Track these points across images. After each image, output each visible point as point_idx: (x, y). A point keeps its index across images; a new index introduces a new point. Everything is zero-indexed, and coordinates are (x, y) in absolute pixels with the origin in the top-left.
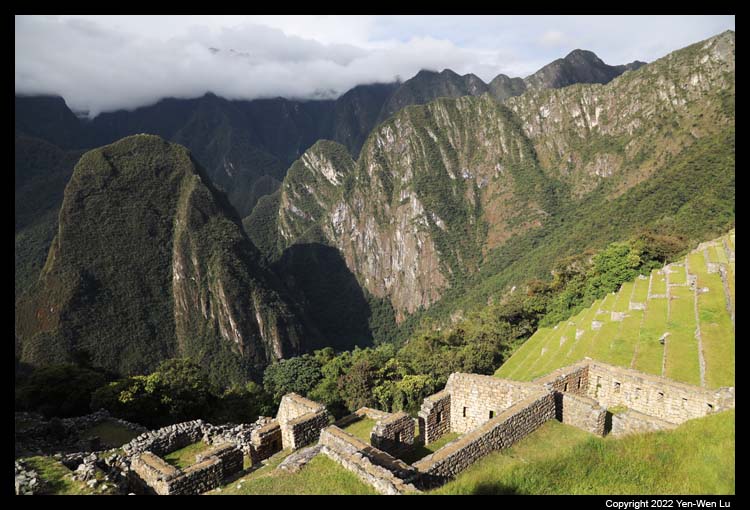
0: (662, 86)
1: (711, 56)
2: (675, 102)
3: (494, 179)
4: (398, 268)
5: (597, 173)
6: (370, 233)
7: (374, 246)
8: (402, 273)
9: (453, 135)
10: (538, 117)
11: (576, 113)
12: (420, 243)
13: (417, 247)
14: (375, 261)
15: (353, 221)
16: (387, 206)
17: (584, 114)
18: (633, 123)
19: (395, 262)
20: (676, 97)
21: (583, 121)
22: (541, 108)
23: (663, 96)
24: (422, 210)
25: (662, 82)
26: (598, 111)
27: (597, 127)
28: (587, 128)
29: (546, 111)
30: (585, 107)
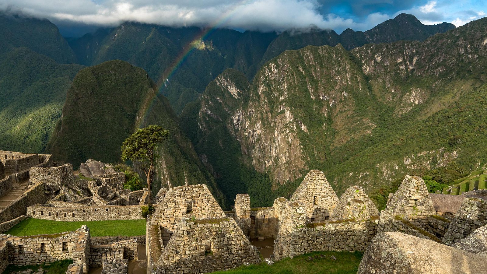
0: (462, 45)
2: (470, 56)
3: (341, 101)
4: (275, 155)
5: (412, 101)
6: (258, 131)
7: (259, 139)
8: (277, 159)
9: (315, 71)
10: (373, 61)
11: (400, 60)
12: (290, 140)
13: (288, 142)
14: (260, 149)
15: (247, 122)
16: (270, 115)
17: (405, 61)
18: (439, 68)
19: (273, 151)
20: (471, 53)
21: (404, 66)
22: (376, 56)
23: (462, 51)
24: (293, 118)
25: (461, 42)
26: (415, 59)
27: (413, 70)
28: (407, 70)
29: (379, 58)
30: (406, 57)
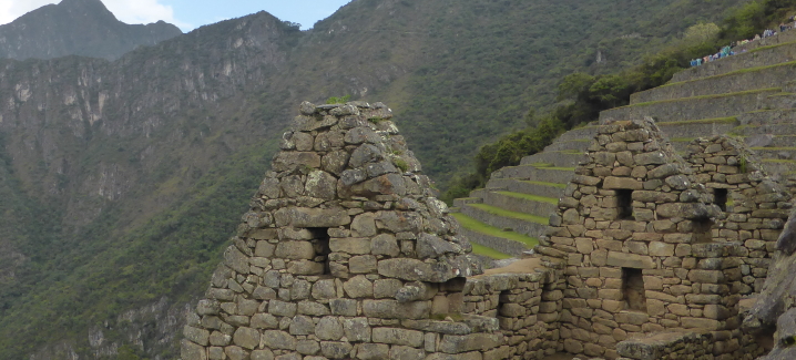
0: (188, 72)
1: (245, 39)
2: (205, 97)
5: (101, 193)
10: (11, 100)
11: (71, 100)
17: (82, 102)
18: (150, 120)
20: (204, 90)
21: (80, 112)
22: (18, 87)
23: (190, 84)
25: (187, 67)
26: (102, 99)
27: (99, 123)
28: (86, 122)
29: (25, 92)
30: (83, 92)
